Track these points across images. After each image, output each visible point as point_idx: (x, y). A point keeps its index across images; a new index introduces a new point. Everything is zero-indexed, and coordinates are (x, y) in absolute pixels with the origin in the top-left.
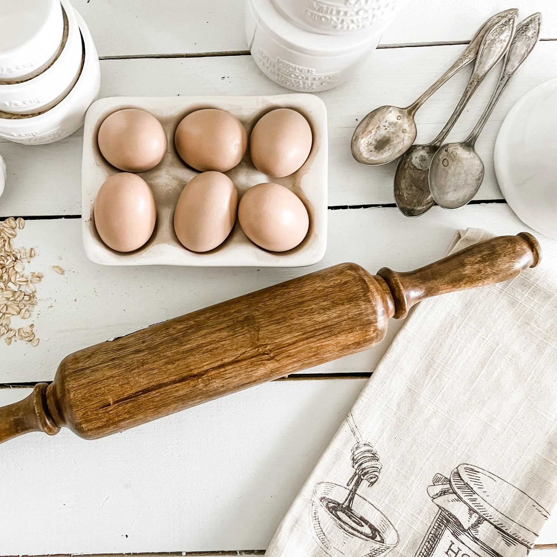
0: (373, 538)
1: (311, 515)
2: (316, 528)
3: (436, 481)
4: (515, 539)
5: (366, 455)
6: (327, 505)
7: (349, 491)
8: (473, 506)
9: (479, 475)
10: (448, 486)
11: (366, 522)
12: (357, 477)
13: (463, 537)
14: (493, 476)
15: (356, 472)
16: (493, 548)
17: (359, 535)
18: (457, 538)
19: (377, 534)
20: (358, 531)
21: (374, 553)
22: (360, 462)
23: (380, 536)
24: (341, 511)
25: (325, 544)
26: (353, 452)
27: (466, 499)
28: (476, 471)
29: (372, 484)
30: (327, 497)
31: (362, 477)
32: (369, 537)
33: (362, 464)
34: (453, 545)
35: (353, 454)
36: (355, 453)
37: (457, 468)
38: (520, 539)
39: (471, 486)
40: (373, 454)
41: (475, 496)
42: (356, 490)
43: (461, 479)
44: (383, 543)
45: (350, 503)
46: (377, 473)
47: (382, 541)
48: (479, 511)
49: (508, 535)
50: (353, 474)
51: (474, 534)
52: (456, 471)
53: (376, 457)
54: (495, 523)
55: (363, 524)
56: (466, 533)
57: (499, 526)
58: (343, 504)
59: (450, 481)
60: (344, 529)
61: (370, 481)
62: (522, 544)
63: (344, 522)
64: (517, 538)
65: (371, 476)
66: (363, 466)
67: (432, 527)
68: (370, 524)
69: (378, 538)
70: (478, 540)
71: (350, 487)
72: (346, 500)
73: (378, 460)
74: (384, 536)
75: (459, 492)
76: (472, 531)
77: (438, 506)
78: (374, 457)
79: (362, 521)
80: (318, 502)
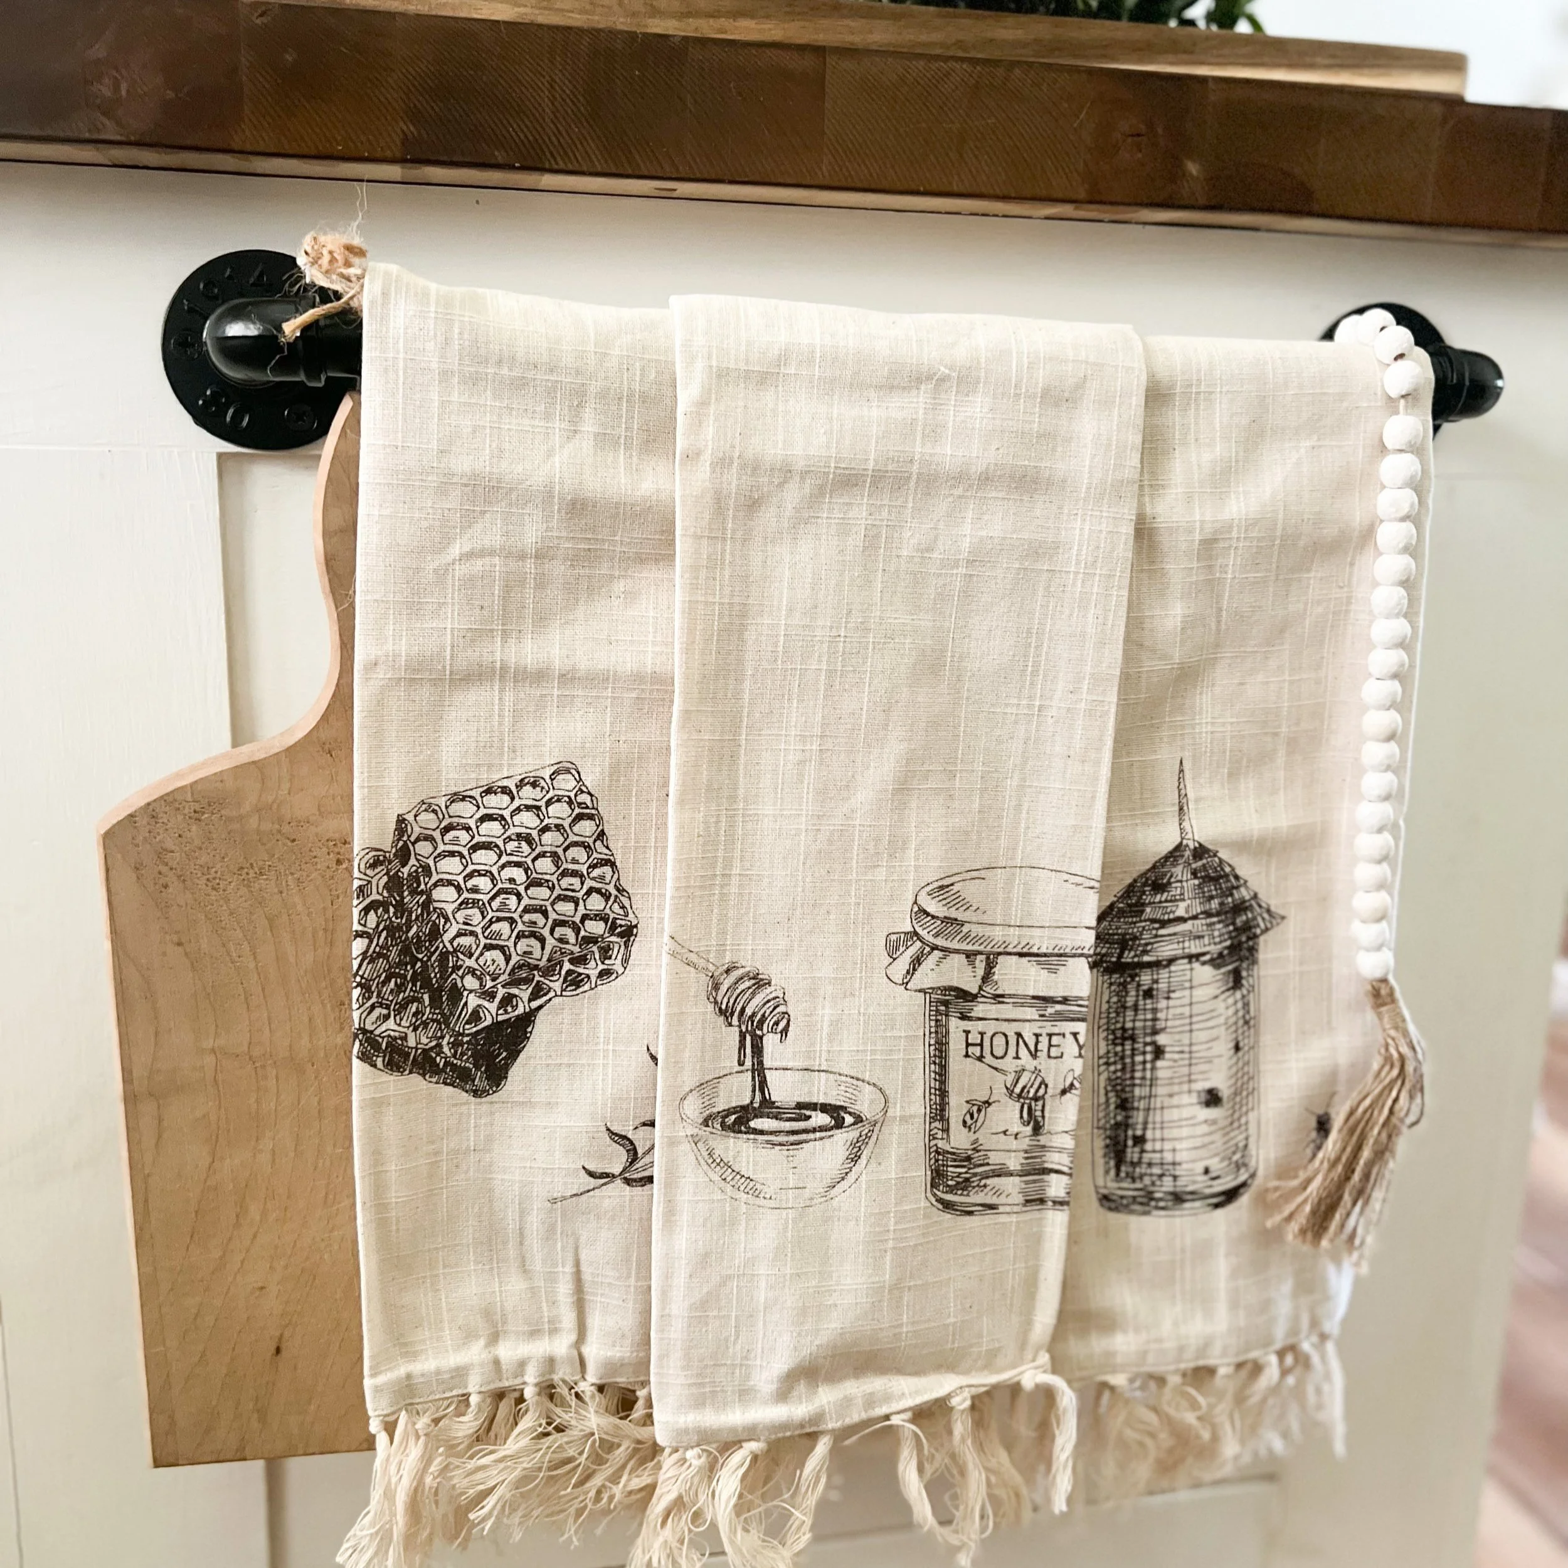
0: (839, 1124)
1: (702, 1162)
2: (729, 1179)
3: (893, 950)
4: (1061, 955)
5: (742, 987)
6: (723, 1124)
7: (750, 1073)
8: (970, 947)
9: (955, 888)
10: (918, 944)
11: (813, 1106)
12: (748, 1038)
13: (979, 1010)
14: (975, 874)
15: (741, 1031)
16: (1031, 993)
17: (811, 1136)
18: (969, 1019)
19: (842, 1114)
20: (805, 1131)
21: (856, 1150)
22: (739, 1009)
23: (850, 1114)
24: (756, 1117)
25: (761, 1195)
26: (712, 999)
27: (955, 945)
28: (948, 886)
29: (785, 1030)
30: (715, 1110)
31: (759, 1032)
32: (831, 1129)
33: (743, 1010)
34: (970, 1036)
35: (716, 1002)
36: (719, 999)
37: (915, 902)
38: (1068, 951)
39: (953, 916)
40: (753, 978)
41: (965, 929)
42: (761, 1063)
43: (933, 917)
44: (862, 1121)
45: (763, 1093)
46: (781, 1009)
47: (858, 1119)
48: (981, 948)
49: (1045, 955)
50: (737, 1039)
51: (992, 991)
52: (916, 909)
53: (762, 980)
54: (1015, 950)
55: (808, 1113)
56: (979, 1000)
57: (1025, 950)
58: (752, 1102)
59: (916, 933)
60: (781, 1144)
61: (779, 1030)
62: (1074, 956)
63: (771, 1133)
64: (1062, 951)
65: (775, 1019)
66: (749, 1011)
67: (927, 1033)
68: (822, 1104)
69: (849, 1120)
70: (1002, 996)
71: (748, 1063)
72: (754, 1091)
73: (769, 984)
74: (856, 1108)
75: (939, 942)
76: (988, 989)
77: (920, 991)
78: (759, 982)
79: (804, 1108)
80: (704, 1132)
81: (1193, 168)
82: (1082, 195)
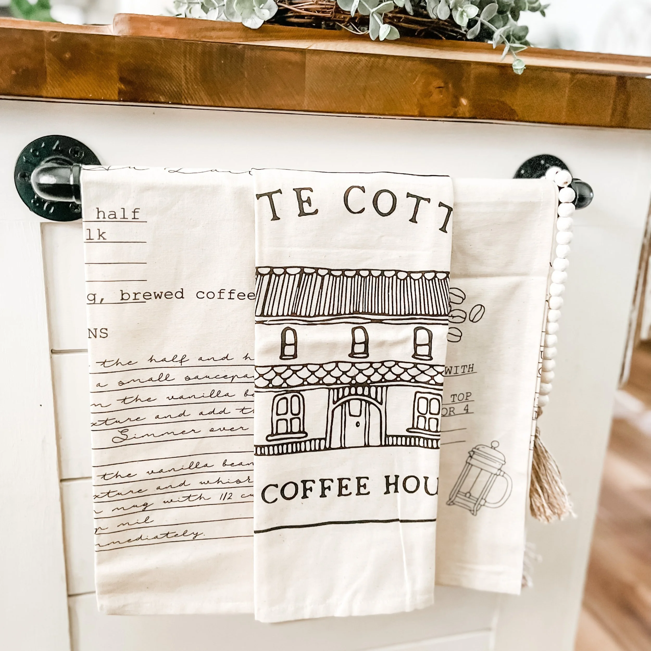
81: (464, 101)
82: (416, 113)
